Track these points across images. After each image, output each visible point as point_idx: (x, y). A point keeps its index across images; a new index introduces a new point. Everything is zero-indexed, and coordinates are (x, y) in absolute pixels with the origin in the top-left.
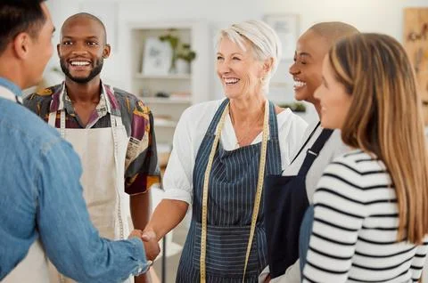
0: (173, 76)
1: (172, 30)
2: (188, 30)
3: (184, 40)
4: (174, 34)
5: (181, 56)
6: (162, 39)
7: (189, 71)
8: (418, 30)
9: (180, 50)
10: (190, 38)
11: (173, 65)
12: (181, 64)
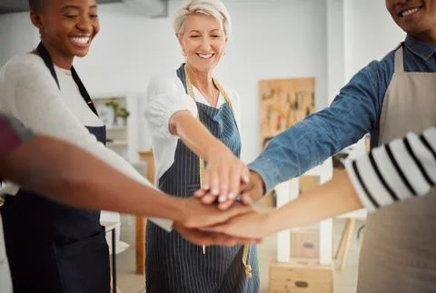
0: (115, 127)
1: (114, 99)
2: (124, 99)
3: (121, 105)
4: (115, 101)
5: (119, 115)
6: (108, 105)
7: (125, 124)
8: (268, 92)
9: (119, 112)
10: (125, 104)
11: (115, 121)
12: (120, 120)
